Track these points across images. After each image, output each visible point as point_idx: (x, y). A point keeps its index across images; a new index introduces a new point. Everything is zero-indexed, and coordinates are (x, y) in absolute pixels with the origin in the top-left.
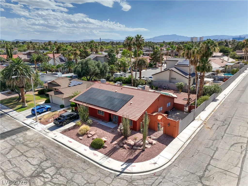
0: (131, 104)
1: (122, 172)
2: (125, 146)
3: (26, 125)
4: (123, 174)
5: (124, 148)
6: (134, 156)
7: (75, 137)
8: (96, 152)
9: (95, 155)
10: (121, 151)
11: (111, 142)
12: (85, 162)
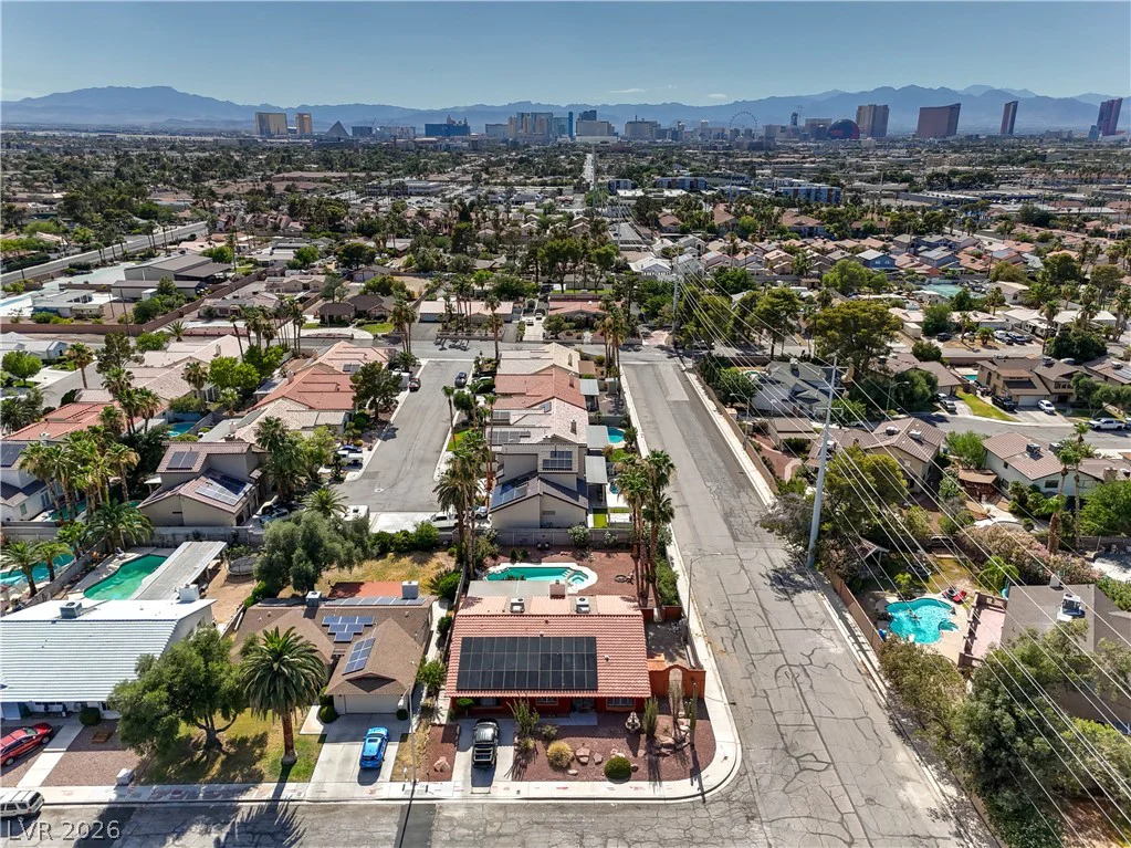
0: (607, 659)
1: (703, 794)
2: (664, 750)
3: (408, 802)
4: (706, 795)
5: (665, 755)
6: (691, 760)
7: (560, 775)
8: (630, 783)
9: (636, 788)
10: (663, 761)
11: (635, 755)
12: (638, 807)
